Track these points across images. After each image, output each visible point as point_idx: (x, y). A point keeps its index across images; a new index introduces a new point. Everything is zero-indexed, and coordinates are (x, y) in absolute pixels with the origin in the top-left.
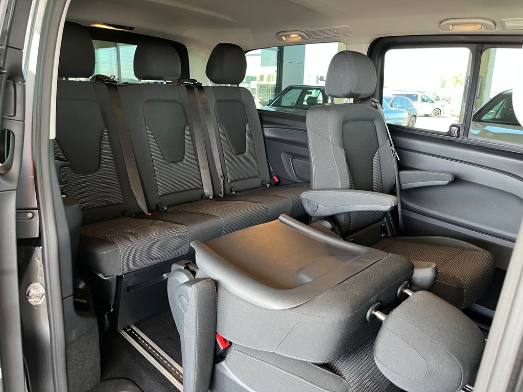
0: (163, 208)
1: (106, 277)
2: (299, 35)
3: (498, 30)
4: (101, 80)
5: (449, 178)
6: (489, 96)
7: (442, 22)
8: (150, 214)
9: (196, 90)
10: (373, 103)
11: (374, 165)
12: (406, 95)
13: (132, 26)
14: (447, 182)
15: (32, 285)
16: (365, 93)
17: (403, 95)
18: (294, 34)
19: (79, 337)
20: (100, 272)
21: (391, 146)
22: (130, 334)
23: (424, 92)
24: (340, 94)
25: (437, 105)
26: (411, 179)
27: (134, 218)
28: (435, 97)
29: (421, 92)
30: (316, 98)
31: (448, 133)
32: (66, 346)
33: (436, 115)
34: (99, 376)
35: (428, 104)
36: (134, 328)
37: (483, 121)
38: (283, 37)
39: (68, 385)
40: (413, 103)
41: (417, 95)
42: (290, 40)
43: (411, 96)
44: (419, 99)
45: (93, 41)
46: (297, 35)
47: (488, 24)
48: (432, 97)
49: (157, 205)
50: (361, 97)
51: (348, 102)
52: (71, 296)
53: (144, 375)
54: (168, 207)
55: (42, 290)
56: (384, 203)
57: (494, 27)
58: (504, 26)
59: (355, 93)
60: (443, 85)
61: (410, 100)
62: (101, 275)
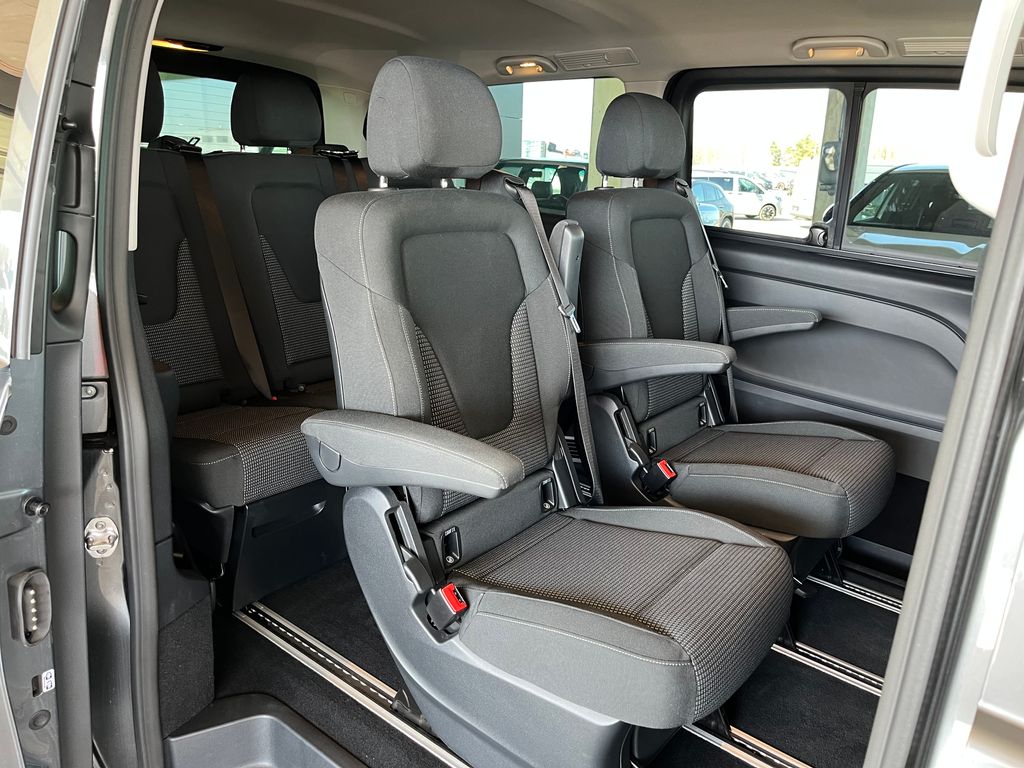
0: (297, 388)
1: (216, 509)
2: (538, 64)
3: (891, 58)
4: (172, 145)
5: (815, 318)
6: (863, 180)
7: (795, 43)
8: (275, 398)
9: (348, 165)
10: (678, 187)
11: (685, 297)
12: (712, 179)
13: (219, 45)
14: (809, 324)
15: (93, 522)
16: (666, 168)
17: (706, 178)
18: (529, 62)
19: (180, 616)
20: (205, 500)
21: (713, 263)
22: (255, 617)
23: (743, 174)
24: (624, 170)
25: (769, 197)
26: (749, 323)
27: (247, 405)
28: (763, 183)
29: (737, 173)
30: (549, 184)
31: (807, 239)
32: (159, 632)
33: (766, 216)
34: (212, 690)
35: (752, 195)
36: (262, 608)
37: (857, 224)
38: (508, 68)
39: (160, 707)
40: (726, 193)
41: (732, 179)
42: (520, 73)
43: (720, 181)
44: (736, 186)
45: (160, 73)
46: (533, 64)
47: (876, 47)
48: (757, 182)
49: (285, 383)
50: (660, 175)
51: (636, 186)
52: (169, 537)
53: (294, 685)
54: (307, 384)
55: (112, 529)
56: (712, 358)
57: (885, 52)
58: (901, 50)
59: (652, 167)
60: (777, 161)
61: (721, 188)
62: (206, 507)
